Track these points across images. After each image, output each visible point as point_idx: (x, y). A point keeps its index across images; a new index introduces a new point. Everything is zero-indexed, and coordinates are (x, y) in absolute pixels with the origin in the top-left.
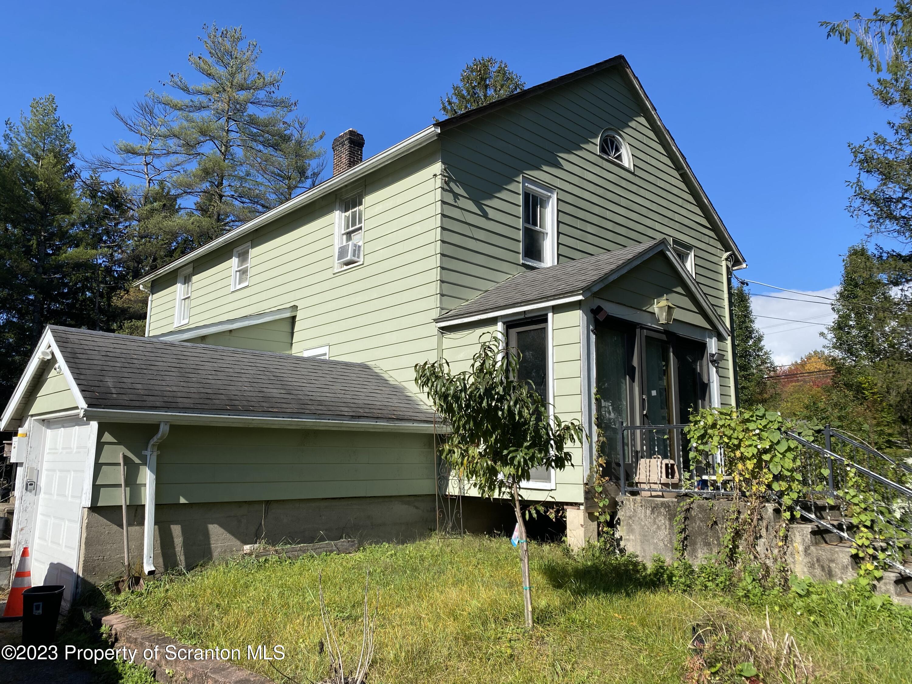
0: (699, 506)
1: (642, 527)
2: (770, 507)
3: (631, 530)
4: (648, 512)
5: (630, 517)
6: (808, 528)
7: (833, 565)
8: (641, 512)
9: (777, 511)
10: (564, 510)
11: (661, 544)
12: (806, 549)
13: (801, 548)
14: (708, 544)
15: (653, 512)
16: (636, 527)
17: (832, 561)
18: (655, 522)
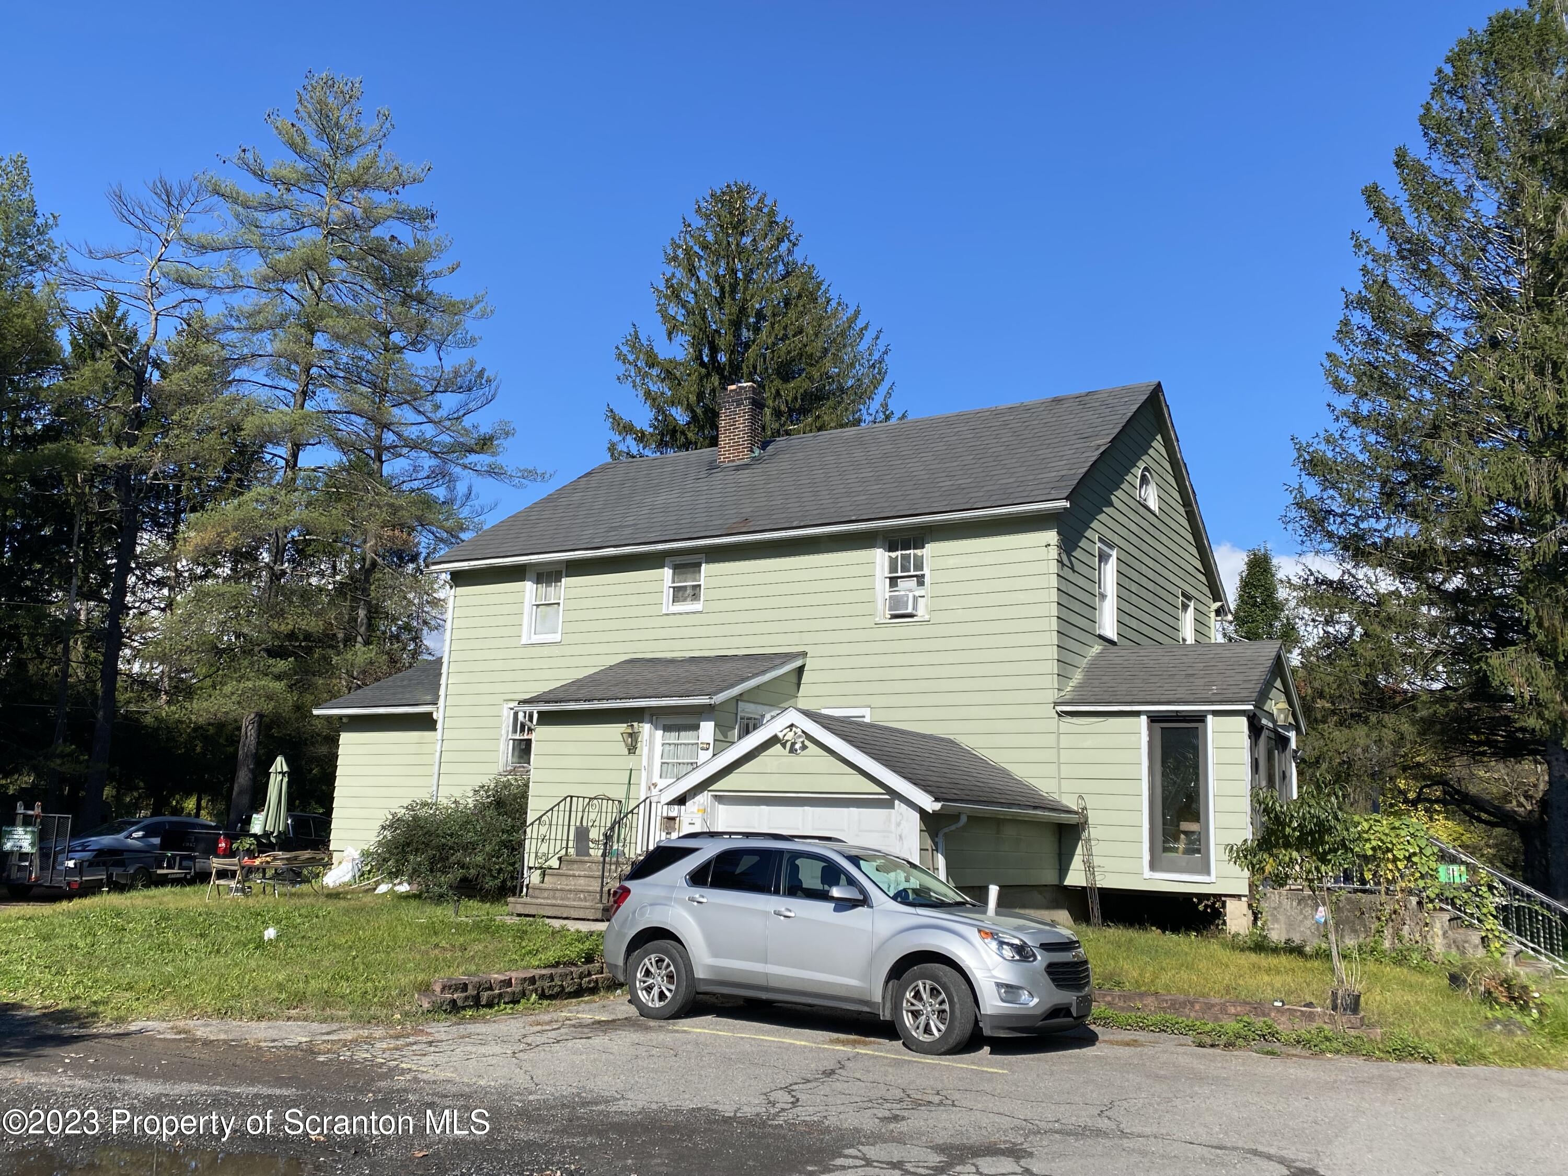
0: (1347, 899)
1: (1289, 917)
2: (1414, 900)
3: (1276, 920)
4: (1295, 904)
5: (1275, 909)
6: (1447, 917)
7: (1466, 945)
8: (1286, 903)
9: (1420, 903)
10: (1224, 903)
11: (1308, 932)
12: (1445, 933)
13: (1440, 933)
14: (1355, 931)
15: (1299, 903)
16: (1282, 918)
17: (1466, 942)
18: (1301, 913)
